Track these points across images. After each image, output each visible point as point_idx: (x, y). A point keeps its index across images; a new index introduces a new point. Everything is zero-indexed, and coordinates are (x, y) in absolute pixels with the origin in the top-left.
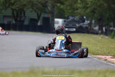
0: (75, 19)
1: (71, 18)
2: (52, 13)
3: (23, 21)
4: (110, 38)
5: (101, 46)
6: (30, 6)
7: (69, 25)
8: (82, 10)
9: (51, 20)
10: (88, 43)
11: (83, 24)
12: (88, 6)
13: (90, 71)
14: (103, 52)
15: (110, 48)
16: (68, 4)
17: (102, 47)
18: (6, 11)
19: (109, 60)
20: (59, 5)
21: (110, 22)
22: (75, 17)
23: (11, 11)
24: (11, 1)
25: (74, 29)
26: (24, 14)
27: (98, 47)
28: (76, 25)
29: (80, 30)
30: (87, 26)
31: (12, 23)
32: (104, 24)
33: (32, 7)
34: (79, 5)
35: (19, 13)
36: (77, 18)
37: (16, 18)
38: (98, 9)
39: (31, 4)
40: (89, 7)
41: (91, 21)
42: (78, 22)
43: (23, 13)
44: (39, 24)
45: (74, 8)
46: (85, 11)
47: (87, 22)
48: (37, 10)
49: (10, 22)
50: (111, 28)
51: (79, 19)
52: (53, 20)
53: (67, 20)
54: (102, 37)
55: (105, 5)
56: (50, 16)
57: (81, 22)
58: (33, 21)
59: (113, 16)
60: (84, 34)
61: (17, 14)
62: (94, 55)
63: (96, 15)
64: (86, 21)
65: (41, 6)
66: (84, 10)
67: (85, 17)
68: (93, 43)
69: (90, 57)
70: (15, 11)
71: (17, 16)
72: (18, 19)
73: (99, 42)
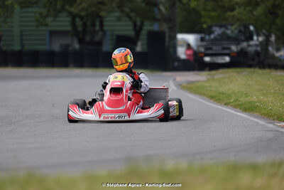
0: (229, 32)
1: (217, 31)
2: (169, 20)
3: (100, 44)
6: (114, 5)
7: (214, 48)
8: (244, 9)
9: (167, 39)
10: (265, 92)
11: (249, 46)
18: (58, 19)
22: (227, 29)
23: (69, 19)
25: (227, 59)
26: (102, 25)
28: (229, 49)
29: (241, 61)
30: (259, 49)
31: (71, 48)
33: (118, 7)
36: (231, 31)
37: (81, 36)
41: (268, 37)
42: (236, 40)
43: (98, 23)
44: (139, 48)
45: (224, 6)
46: (251, 12)
47: (257, 39)
48: (133, 15)
49: (67, 46)
51: (237, 31)
52: (174, 38)
53: (207, 37)
56: (165, 27)
57: (243, 41)
60: (252, 70)
61: (85, 25)
62: (280, 121)
63: (278, 21)
64: (255, 38)
65: (143, 5)
66: (248, 9)
67: (252, 28)
68: (275, 93)
69: (271, 126)
70: (78, 20)
71: (85, 31)
72: (88, 38)
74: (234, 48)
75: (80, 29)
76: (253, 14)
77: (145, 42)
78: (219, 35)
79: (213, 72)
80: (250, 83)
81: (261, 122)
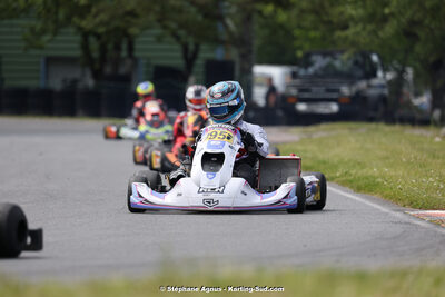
0: (338, 64)
1: (319, 62)
2: (241, 42)
3: (127, 79)
5: (444, 171)
6: (152, 17)
7: (314, 89)
8: (364, 29)
9: (237, 72)
10: (392, 160)
12: (387, 11)
13: (403, 274)
16: (304, 5)
18: (59, 38)
20: (269, 9)
22: (335, 59)
23: (78, 38)
25: (334, 108)
26: (131, 49)
27: (431, 176)
28: (338, 91)
29: (356, 111)
30: (386, 92)
31: (80, 86)
33: (159, 21)
34: (350, 11)
35: (110, 46)
36: (342, 62)
37: (97, 66)
38: (427, 22)
39: (157, 8)
40: (392, 14)
41: (401, 73)
42: (350, 78)
43: (124, 46)
45: (330, 22)
46: (374, 32)
47: (383, 77)
48: (182, 33)
49: (75, 82)
51: (350, 63)
52: (248, 72)
53: (302, 72)
56: (234, 54)
57: (361, 79)
60: (373, 126)
61: (103, 49)
62: (415, 207)
63: (418, 48)
64: (380, 74)
65: (200, 18)
66: (370, 27)
67: (375, 58)
68: (409, 162)
69: (398, 215)
70: (92, 40)
71: (103, 59)
72: (108, 70)
73: (434, 157)
74: (346, 90)
75: (96, 55)
76: (378, 37)
77: (201, 77)
78: (321, 68)
79: (311, 129)
80: (369, 146)
81: (384, 210)
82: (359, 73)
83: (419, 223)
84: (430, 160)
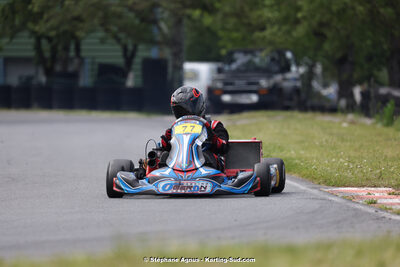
0: (257, 60)
1: (241, 59)
2: (174, 42)
3: (75, 76)
4: (379, 126)
5: (352, 153)
6: (96, 21)
7: (237, 82)
8: (279, 29)
9: (170, 70)
10: (307, 144)
11: (285, 79)
12: (300, 15)
14: (360, 175)
15: (384, 160)
16: (227, 9)
17: (355, 157)
18: (14, 41)
19: (385, 201)
20: (197, 13)
21: (379, 70)
22: (255, 56)
23: (33, 40)
24: (30, 7)
25: (254, 98)
26: (78, 49)
27: (341, 157)
28: (257, 84)
29: (274, 101)
30: (299, 84)
31: (34, 82)
32: (356, 76)
33: (102, 25)
34: (267, 14)
36: (261, 58)
37: (49, 64)
38: (334, 23)
39: (100, 14)
40: (304, 18)
41: (311, 68)
42: (267, 72)
43: (72, 47)
44: (130, 82)
45: (250, 25)
46: (289, 32)
47: (296, 71)
48: (122, 35)
49: (30, 79)
50: (383, 91)
51: (267, 60)
52: (180, 68)
53: (227, 68)
54: (352, 123)
55: (360, 8)
56: (167, 53)
57: (277, 73)
58: (110, 74)
59: (385, 47)
60: (288, 113)
61: (54, 50)
62: (328, 185)
63: (327, 46)
64: (294, 68)
65: (137, 22)
66: (285, 28)
67: (289, 55)
68: (321, 145)
69: (315, 192)
70: (44, 42)
71: (54, 58)
72: (58, 68)
73: (343, 140)
74: (264, 83)
75: (47, 54)
76: (292, 36)
77: (139, 73)
78: (244, 65)
79: (235, 117)
80: (286, 131)
81: (302, 187)
82: (276, 68)
83: (333, 199)
84: (340, 143)
